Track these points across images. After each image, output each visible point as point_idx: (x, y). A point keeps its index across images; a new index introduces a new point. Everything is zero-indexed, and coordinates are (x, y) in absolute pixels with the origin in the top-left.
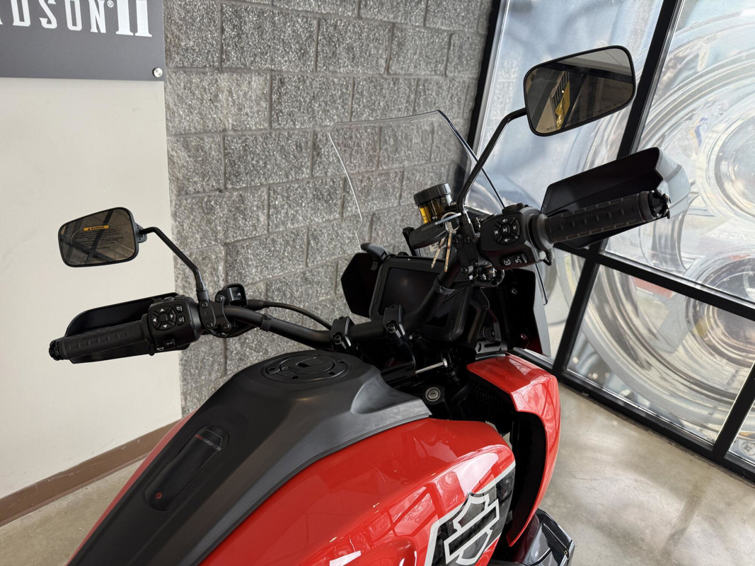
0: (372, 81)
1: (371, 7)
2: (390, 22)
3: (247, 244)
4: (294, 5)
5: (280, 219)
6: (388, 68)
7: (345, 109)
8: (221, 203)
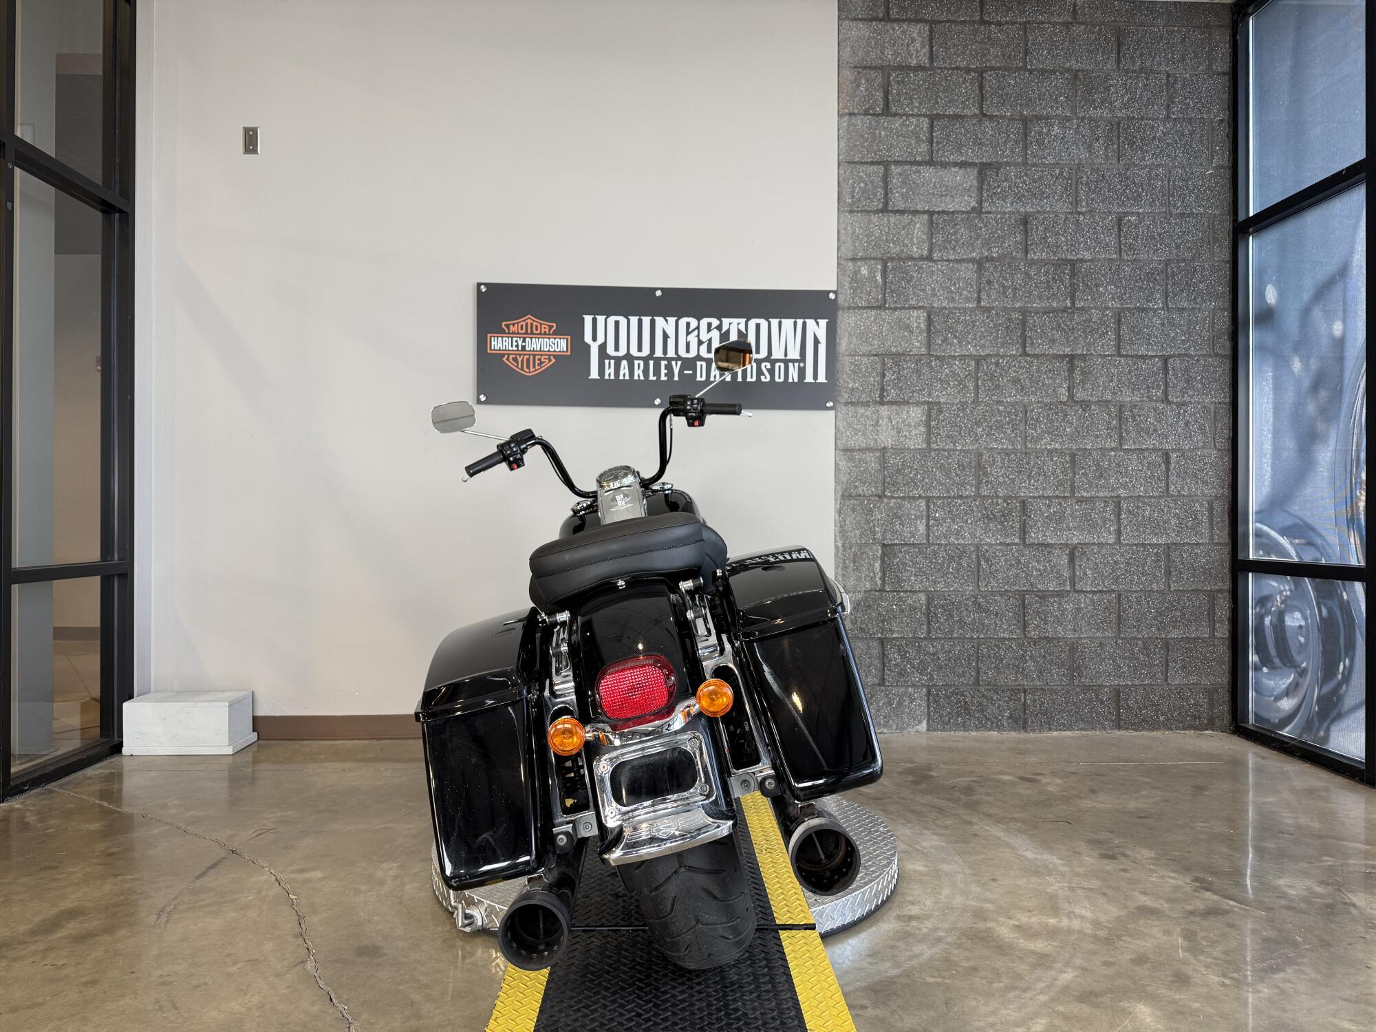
0: (1051, 409)
1: (1040, 345)
2: (1067, 356)
3: (905, 549)
4: (950, 352)
5: (942, 532)
6: (1071, 396)
7: (1016, 434)
8: (879, 507)
